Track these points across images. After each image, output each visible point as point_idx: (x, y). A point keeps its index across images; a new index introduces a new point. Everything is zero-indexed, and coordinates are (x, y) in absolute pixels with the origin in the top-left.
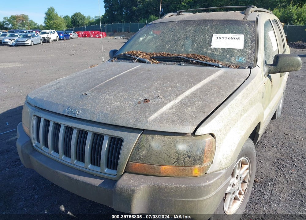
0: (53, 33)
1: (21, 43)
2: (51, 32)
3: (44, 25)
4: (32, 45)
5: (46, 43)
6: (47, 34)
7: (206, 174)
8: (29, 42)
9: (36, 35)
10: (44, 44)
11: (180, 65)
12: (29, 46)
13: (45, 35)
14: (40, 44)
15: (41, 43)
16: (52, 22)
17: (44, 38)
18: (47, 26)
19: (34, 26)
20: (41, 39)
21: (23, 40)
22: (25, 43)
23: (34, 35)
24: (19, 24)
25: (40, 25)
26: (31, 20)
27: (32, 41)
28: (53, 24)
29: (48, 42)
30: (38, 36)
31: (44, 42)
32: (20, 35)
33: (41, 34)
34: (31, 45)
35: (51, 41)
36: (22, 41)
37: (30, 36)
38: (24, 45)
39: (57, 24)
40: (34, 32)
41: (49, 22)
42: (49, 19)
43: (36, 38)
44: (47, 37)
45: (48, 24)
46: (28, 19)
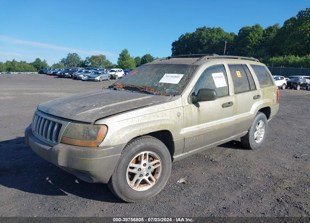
0: (120, 72)
1: (91, 78)
2: (119, 71)
3: (117, 64)
4: (101, 80)
5: (112, 80)
6: (115, 72)
7: (98, 146)
8: (98, 78)
9: (105, 73)
10: (111, 80)
11: (132, 92)
12: (98, 82)
13: (113, 73)
14: (107, 80)
15: (109, 79)
16: (124, 62)
17: (111, 75)
18: (120, 65)
19: (109, 65)
20: (109, 76)
21: (94, 76)
22: (95, 78)
23: (103, 73)
24: (97, 63)
25: (114, 64)
26: (107, 60)
27: (101, 77)
28: (125, 64)
29: (115, 79)
30: (106, 73)
31: (111, 79)
32: (93, 72)
33: (110, 72)
34: (99, 81)
35: (117, 78)
36: (92, 77)
37: (100, 73)
38: (94, 81)
39: (128, 64)
40: (105, 70)
41: (121, 62)
42: (122, 60)
43: (105, 75)
44: (114, 75)
45: (121, 64)
46: (105, 59)
